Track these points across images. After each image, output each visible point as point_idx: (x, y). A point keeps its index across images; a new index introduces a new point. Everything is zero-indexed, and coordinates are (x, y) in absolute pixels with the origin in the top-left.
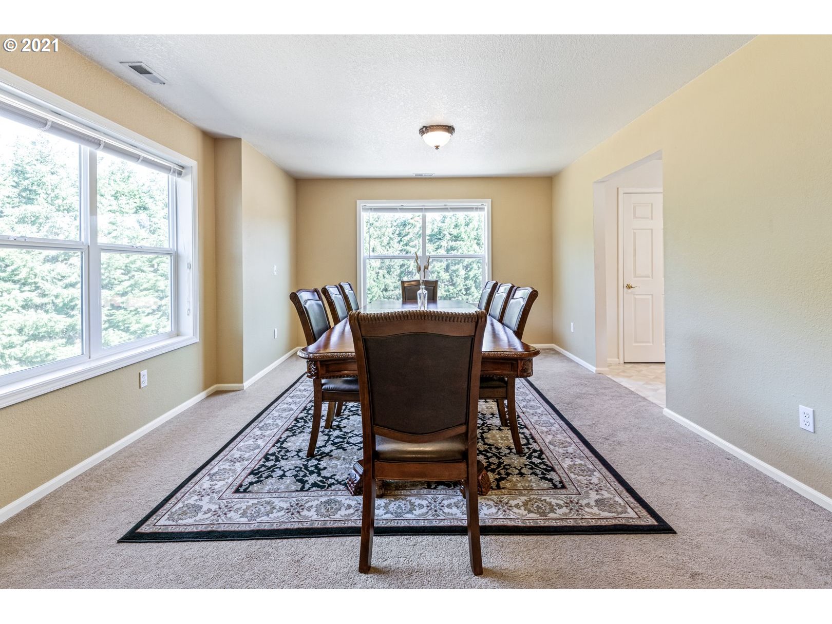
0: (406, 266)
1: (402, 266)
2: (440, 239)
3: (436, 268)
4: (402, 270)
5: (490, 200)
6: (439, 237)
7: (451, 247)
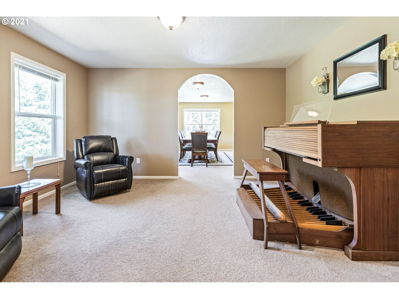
0: (196, 127)
1: (194, 127)
2: (210, 116)
3: (208, 129)
4: (194, 129)
5: (220, 109)
6: (210, 115)
7: (215, 119)
